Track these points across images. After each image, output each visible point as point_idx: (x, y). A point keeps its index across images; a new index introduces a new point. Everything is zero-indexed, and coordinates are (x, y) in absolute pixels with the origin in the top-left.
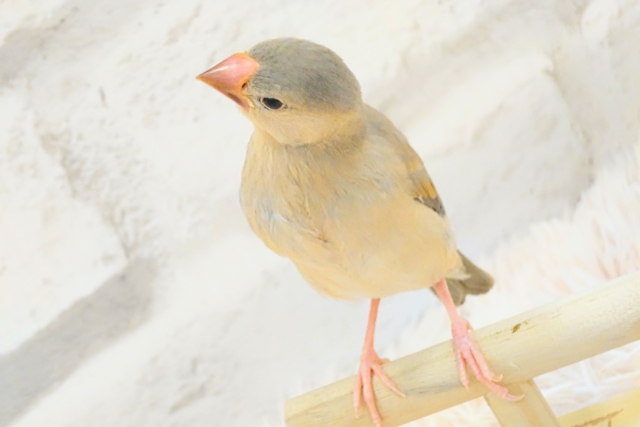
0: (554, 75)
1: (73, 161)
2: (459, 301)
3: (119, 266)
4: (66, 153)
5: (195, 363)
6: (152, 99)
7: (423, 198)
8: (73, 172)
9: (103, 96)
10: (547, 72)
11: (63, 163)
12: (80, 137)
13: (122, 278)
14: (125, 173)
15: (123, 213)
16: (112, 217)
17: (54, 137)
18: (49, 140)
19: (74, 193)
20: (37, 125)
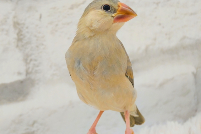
0: (195, 75)
1: (21, 35)
2: (132, 125)
3: (22, 77)
4: (20, 31)
5: (34, 122)
6: (57, 25)
7: (129, 77)
8: (20, 38)
9: (41, 17)
10: (193, 73)
11: (18, 34)
12: (27, 28)
13: (22, 82)
14: (37, 46)
15: (31, 60)
16: (27, 59)
17: (18, 24)
18: (16, 24)
19: (17, 46)
20: (15, 17)
